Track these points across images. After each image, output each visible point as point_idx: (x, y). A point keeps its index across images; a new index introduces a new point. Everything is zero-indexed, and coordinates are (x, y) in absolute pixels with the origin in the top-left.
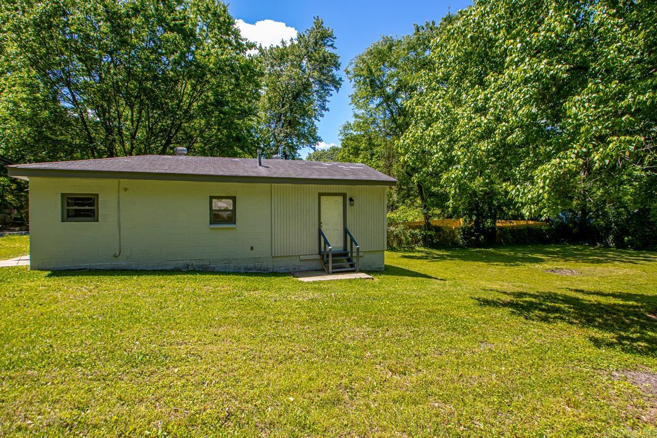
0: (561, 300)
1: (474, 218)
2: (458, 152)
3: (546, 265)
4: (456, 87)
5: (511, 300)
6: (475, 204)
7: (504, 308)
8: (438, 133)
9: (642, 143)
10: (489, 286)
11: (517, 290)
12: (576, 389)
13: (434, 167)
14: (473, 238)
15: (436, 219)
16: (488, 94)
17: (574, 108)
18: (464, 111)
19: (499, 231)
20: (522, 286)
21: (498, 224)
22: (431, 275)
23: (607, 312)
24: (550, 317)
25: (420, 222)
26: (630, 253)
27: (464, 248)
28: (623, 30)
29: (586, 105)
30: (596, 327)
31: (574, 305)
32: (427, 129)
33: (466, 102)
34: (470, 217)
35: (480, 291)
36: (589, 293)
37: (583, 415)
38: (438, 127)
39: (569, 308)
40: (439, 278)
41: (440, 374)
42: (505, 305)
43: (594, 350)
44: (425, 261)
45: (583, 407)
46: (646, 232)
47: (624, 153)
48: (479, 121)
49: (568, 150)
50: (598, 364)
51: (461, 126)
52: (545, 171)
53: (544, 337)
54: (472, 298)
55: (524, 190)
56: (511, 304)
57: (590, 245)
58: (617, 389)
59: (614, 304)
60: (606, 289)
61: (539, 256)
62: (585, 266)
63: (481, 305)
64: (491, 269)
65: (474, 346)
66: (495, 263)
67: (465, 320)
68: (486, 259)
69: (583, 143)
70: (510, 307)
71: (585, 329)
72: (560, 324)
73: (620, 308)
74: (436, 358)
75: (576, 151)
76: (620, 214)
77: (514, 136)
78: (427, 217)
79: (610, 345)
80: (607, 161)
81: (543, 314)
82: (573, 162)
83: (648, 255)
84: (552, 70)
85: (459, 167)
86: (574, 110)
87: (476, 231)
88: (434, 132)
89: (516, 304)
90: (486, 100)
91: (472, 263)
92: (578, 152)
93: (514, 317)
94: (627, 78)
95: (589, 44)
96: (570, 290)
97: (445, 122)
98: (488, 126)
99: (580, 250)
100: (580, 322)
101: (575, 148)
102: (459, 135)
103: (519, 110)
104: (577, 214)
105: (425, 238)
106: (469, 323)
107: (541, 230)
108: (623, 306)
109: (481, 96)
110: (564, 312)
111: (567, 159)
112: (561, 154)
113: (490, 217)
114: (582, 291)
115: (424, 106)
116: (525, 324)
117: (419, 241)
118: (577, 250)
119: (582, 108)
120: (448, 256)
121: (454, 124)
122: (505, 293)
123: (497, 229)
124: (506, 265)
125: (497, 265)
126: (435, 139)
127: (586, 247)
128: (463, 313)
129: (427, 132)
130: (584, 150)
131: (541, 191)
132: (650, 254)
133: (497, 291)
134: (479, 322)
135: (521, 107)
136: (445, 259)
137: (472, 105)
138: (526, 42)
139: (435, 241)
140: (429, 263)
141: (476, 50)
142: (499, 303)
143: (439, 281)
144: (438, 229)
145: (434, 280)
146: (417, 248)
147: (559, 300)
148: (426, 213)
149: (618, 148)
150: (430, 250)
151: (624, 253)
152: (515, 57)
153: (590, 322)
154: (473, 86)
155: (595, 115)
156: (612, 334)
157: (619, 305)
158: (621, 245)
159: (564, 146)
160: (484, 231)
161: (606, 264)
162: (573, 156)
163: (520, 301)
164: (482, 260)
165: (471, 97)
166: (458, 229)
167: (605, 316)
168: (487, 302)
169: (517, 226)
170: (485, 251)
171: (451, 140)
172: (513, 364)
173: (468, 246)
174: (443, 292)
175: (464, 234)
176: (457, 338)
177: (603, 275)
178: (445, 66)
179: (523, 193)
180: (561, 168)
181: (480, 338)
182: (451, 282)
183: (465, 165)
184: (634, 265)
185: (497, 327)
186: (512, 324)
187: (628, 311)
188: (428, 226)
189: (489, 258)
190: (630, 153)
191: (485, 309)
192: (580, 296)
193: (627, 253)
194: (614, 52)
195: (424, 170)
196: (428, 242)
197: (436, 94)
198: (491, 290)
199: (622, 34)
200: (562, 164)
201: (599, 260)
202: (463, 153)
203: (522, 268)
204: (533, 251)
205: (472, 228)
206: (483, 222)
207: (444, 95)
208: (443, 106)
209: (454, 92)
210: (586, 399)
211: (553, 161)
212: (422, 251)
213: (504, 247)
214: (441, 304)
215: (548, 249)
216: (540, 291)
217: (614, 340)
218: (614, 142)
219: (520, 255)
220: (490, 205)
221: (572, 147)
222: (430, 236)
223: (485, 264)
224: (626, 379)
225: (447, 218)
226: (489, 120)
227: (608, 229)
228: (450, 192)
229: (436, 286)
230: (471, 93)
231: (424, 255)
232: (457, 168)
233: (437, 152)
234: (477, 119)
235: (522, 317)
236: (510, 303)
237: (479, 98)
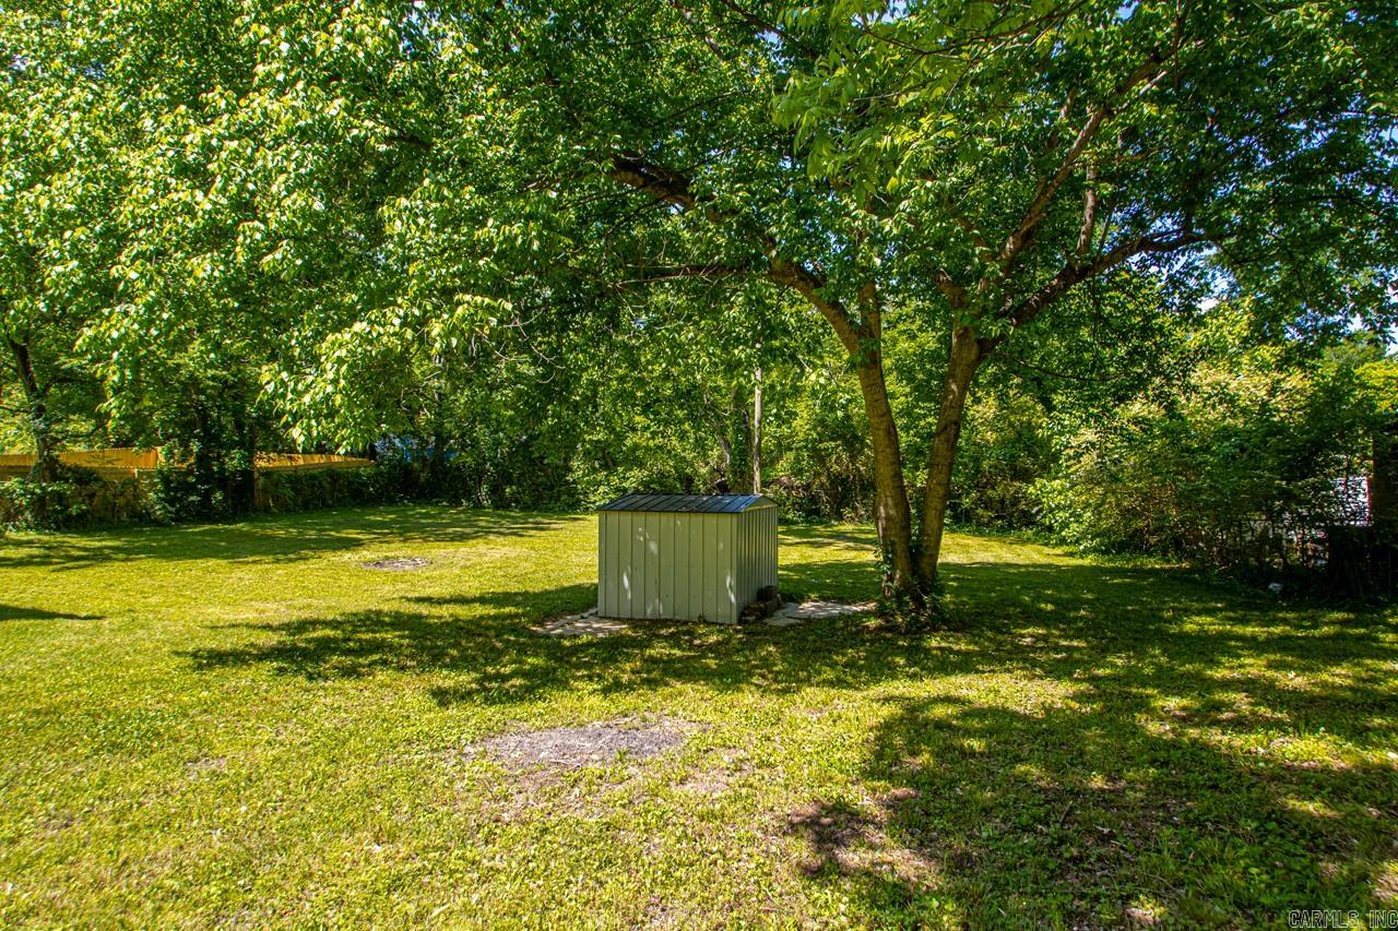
0: (388, 624)
1: (195, 447)
2: (126, 269)
3: (365, 552)
4: (128, 92)
5: (280, 643)
6: (197, 411)
7: (261, 665)
8: (68, 207)
9: (509, 315)
10: (230, 615)
11: (296, 616)
12: (394, 804)
13: (52, 300)
14: (192, 498)
15: (81, 448)
16: (212, 136)
17: (398, 223)
18: (146, 162)
19: (262, 480)
20: (309, 606)
21: (261, 464)
22: (54, 609)
23: (470, 634)
24: (361, 665)
25: (23, 457)
26: (513, 517)
27: (169, 526)
28: (491, 91)
29: (421, 221)
30: (446, 666)
31: (411, 630)
32: (30, 186)
33: (152, 141)
34: (185, 444)
35: (203, 632)
36: (441, 601)
37: (404, 850)
38: (66, 189)
39: (402, 637)
40: (84, 614)
41: (58, 879)
42: (264, 655)
43: (438, 715)
44: (40, 572)
45: (405, 835)
46: (538, 477)
47: (482, 328)
48: (189, 199)
49: (386, 306)
50: (443, 740)
51: (136, 200)
52: (341, 345)
53: (346, 711)
54: (177, 654)
55: (296, 384)
56: (279, 650)
57: (451, 507)
58: (470, 779)
59: (482, 617)
60: (472, 588)
61: (352, 534)
62: (439, 547)
63: (200, 667)
64: (238, 573)
65: (171, 776)
66: (250, 559)
67: (152, 714)
68: (227, 549)
69: (415, 298)
70: (276, 659)
71: (426, 676)
72: (382, 676)
73: (490, 622)
74: (52, 840)
75: (401, 313)
76: (498, 443)
77: (278, 256)
78: (47, 442)
79: (465, 696)
80: (454, 342)
81: (348, 661)
82: (395, 334)
83: (539, 519)
84: (356, 127)
85: (132, 309)
86: (398, 227)
87: (200, 479)
88: (52, 200)
89: (290, 650)
90: (208, 150)
91: (189, 563)
92: (406, 316)
93: (287, 678)
94: (493, 188)
95: (434, 97)
96: (409, 600)
97: (89, 179)
98: (214, 220)
99: (433, 517)
100: (420, 663)
101: (400, 306)
102: (130, 225)
103: (285, 197)
104: (427, 443)
105: (39, 504)
106: (163, 720)
107: (358, 475)
108: (495, 617)
109: (194, 137)
110: (391, 647)
111: (384, 326)
112: (374, 314)
113: (241, 445)
114: (429, 600)
115: (24, 117)
116: (307, 690)
117: (20, 511)
118: (427, 515)
119: (413, 227)
120: (117, 549)
121: (117, 191)
122: (268, 627)
123: (256, 475)
124: (278, 561)
125: (254, 562)
126: (56, 222)
127: (444, 510)
128: (147, 698)
129: (29, 196)
130: (417, 312)
131: (330, 389)
132: (543, 517)
133: (248, 626)
134: (191, 712)
135: (290, 191)
136: (108, 558)
137: (171, 153)
138: (304, 46)
139: (74, 510)
140: (54, 575)
141: (184, 14)
142: (249, 654)
143: (77, 624)
144: (84, 477)
145: (60, 623)
146: (12, 534)
147: (383, 624)
148: (44, 432)
149: (471, 319)
150: (60, 538)
151: (504, 517)
152: (278, 70)
153: (436, 658)
154: (173, 104)
155: (437, 245)
156: (474, 675)
157: (490, 617)
158: (501, 504)
159: (380, 298)
160: (222, 481)
161: (474, 542)
162: (397, 321)
163: (301, 641)
164: (215, 553)
165: (168, 132)
166: (150, 475)
167: (463, 643)
168: (219, 658)
169: (307, 468)
170: (227, 531)
171: (108, 233)
172: (267, 792)
173: (179, 520)
174: (90, 652)
175: (167, 489)
176: (122, 767)
177: (468, 563)
178: (94, 26)
179: (294, 391)
180: (371, 342)
181: (192, 750)
182: (117, 621)
183: (149, 307)
184: (519, 539)
185: (239, 714)
186: (276, 698)
187: (503, 626)
188: (51, 468)
189: (235, 550)
190: (491, 329)
191: (210, 676)
192: (424, 609)
193: (509, 517)
194: (474, 129)
195: (19, 304)
196: (52, 514)
197: (66, 96)
198: (234, 626)
199: (488, 100)
200: (375, 334)
201: (464, 533)
202: (142, 275)
203: (313, 564)
204: (340, 524)
205: (190, 472)
206: (219, 456)
207: (91, 104)
208: (84, 133)
209: (120, 103)
210: (413, 815)
211: (358, 327)
212: (30, 543)
213: (275, 517)
214: (79, 686)
215: (372, 518)
216: (347, 611)
217: (474, 685)
218: (466, 306)
219: (312, 534)
220: (238, 413)
221: (395, 303)
222: (59, 497)
223: (224, 562)
224: (484, 754)
225: (116, 445)
226: (215, 203)
227: (479, 474)
228: (104, 377)
229: (69, 637)
230: (167, 119)
231: (35, 551)
232: (126, 314)
233: (62, 260)
234: (182, 193)
235: (300, 678)
236: (277, 649)
237: (187, 139)
